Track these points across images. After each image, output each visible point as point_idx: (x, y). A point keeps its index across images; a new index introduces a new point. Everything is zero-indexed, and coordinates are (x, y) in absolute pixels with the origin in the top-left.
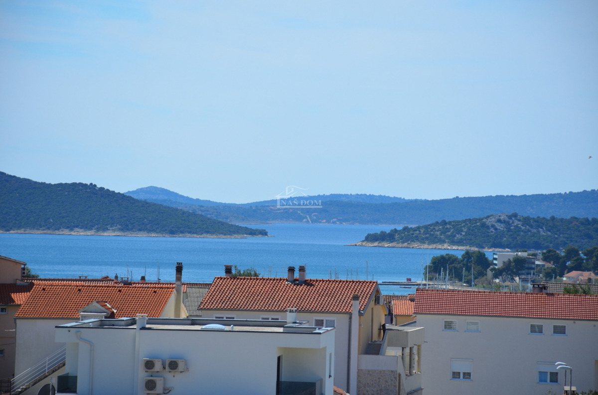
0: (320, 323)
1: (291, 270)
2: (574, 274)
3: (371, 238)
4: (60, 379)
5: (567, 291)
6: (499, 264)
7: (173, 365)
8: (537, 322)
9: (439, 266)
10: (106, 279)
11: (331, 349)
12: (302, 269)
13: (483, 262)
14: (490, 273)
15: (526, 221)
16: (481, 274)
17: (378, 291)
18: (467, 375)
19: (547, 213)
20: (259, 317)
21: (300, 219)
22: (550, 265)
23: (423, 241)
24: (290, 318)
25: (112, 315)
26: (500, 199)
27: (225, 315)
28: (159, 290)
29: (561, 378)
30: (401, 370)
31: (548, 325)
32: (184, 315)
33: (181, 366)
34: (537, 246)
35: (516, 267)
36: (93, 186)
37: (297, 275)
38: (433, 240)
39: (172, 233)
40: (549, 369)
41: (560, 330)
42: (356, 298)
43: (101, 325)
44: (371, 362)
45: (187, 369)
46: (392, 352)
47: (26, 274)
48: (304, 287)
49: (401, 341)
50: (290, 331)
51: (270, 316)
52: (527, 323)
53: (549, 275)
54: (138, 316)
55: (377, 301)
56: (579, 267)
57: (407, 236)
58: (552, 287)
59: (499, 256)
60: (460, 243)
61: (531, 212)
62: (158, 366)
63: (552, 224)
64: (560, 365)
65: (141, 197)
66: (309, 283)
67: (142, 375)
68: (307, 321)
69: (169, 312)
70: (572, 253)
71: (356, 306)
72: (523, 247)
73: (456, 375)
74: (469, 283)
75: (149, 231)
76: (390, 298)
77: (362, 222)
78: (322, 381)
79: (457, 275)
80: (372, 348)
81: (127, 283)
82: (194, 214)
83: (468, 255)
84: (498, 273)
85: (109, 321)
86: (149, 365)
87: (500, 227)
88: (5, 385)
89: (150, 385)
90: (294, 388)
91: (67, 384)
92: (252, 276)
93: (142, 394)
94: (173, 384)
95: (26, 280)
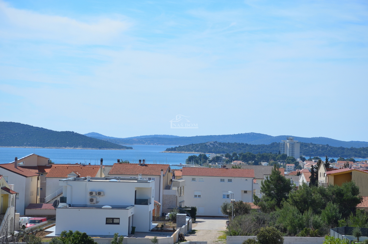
0: (150, 179)
1: (140, 161)
2: (235, 161)
3: (168, 150)
4: (61, 198)
5: (233, 168)
6: (211, 159)
7: (99, 194)
8: (222, 178)
9: (191, 159)
10: (77, 164)
11: (153, 188)
12: (144, 161)
13: (206, 158)
14: (208, 161)
15: (220, 144)
16: (205, 162)
17: (170, 168)
18: (199, 196)
19: (227, 141)
20: (129, 177)
21: (144, 143)
22: (228, 159)
23: (185, 151)
24: (139, 177)
25: (79, 176)
26: (211, 137)
27: (117, 176)
28: (94, 168)
29: (230, 196)
30: (177, 194)
31: (226, 179)
32: (103, 176)
33: (102, 194)
34: (223, 152)
35: (217, 159)
36: (73, 132)
37: (142, 163)
38: (189, 150)
39: (100, 148)
40: (226, 194)
41: (230, 181)
42: (162, 170)
43: (75, 180)
44: (167, 192)
45: (104, 195)
46: (174, 189)
47: (50, 163)
48: (144, 167)
49: (177, 185)
50: (140, 182)
51: (133, 177)
52: (219, 179)
53: (227, 162)
54: (87, 177)
55: (169, 171)
56: (237, 159)
57: (180, 149)
58: (228, 166)
59: (211, 156)
60: (198, 151)
61: (221, 141)
62: (94, 194)
63: (229, 145)
64: (230, 192)
65: (89, 136)
66: (146, 165)
67: (89, 197)
68: (146, 178)
69: (98, 175)
70: (235, 155)
71: (162, 173)
72: (219, 152)
73: (196, 196)
74: (201, 165)
75: (93, 147)
76: (174, 170)
77: (165, 144)
78: (150, 199)
79: (197, 162)
80: (168, 187)
81: (84, 165)
82: (107, 142)
83: (200, 155)
84: (210, 162)
85: (78, 178)
86: (91, 193)
87: (211, 146)
88: (43, 200)
89: (92, 200)
90: (141, 201)
91: (63, 200)
92: (127, 163)
93: (89, 203)
94: (100, 199)
95: (50, 165)
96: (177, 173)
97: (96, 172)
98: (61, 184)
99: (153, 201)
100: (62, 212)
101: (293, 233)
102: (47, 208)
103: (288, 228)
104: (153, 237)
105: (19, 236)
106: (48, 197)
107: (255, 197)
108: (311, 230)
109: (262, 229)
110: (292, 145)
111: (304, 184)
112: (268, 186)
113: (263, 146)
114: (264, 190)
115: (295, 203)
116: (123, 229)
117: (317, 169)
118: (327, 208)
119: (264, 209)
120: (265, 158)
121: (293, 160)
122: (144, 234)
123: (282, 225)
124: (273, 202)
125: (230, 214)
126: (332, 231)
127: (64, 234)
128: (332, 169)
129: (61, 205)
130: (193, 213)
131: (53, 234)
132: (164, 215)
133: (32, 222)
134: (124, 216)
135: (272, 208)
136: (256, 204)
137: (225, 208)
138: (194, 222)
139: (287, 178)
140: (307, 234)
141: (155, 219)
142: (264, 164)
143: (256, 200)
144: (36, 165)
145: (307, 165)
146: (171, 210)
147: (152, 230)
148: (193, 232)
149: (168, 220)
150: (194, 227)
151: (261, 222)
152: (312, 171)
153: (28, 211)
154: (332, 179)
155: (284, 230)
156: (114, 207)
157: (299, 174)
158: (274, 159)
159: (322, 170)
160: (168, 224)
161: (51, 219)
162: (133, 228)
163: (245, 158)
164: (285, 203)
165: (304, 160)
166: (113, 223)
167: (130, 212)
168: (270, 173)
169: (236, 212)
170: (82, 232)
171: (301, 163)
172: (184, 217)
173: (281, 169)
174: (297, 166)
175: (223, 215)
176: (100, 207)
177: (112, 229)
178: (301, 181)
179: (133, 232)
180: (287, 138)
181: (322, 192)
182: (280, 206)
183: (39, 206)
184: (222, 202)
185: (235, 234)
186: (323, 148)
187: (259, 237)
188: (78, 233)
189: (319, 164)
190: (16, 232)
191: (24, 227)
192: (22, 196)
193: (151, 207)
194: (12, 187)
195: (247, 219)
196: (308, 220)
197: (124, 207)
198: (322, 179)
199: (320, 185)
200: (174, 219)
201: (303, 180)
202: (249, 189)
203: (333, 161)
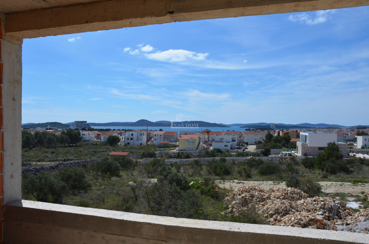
0: (236, 135)
3: (240, 127)
7: (223, 139)
9: (246, 130)
11: (237, 137)
18: (249, 139)
20: (230, 135)
21: (234, 126)
24: (233, 135)
26: (252, 124)
27: (227, 134)
30: (243, 139)
31: (256, 135)
32: (224, 134)
35: (253, 130)
36: (215, 123)
37: (233, 131)
38: (246, 127)
39: (222, 127)
44: (240, 138)
46: (242, 137)
47: (210, 131)
49: (243, 136)
52: (254, 135)
53: (256, 130)
54: (219, 135)
55: (241, 133)
56: (258, 130)
57: (243, 127)
58: (256, 131)
59: (251, 129)
61: (254, 125)
63: (256, 126)
64: (257, 138)
65: (220, 124)
67: (220, 140)
70: (258, 128)
71: (239, 134)
74: (249, 131)
81: (219, 132)
82: (224, 126)
85: (217, 135)
86: (221, 139)
88: (209, 140)
89: (221, 140)
90: (233, 141)
91: (214, 140)
92: (229, 131)
93: (220, 141)
94: (223, 140)
95: (210, 132)
96: (243, 133)
97: (221, 133)
98: (213, 136)
99: (236, 141)
100: (213, 143)
101: (273, 148)
102: (210, 142)
103: (272, 147)
104: (237, 150)
105: (203, 149)
106: (210, 140)
107: (264, 139)
108: (278, 147)
109: (265, 147)
110: (273, 126)
111: (276, 136)
112: (267, 136)
113: (265, 126)
114: (266, 137)
115: (274, 141)
116: (229, 148)
117: (280, 132)
118: (282, 142)
119: (266, 142)
120: (266, 129)
121: (273, 130)
122: (234, 149)
123: (270, 146)
124: (268, 140)
125: (257, 144)
126: (283, 148)
127: (214, 149)
128: (283, 132)
129: (213, 142)
130: (247, 144)
131: (211, 149)
132: (239, 144)
133: (206, 146)
134: (229, 144)
135: (268, 142)
136: (264, 141)
137: (255, 142)
138: (247, 146)
139: (272, 134)
140: (277, 148)
141: (237, 145)
142: (266, 131)
143: (264, 140)
144: (206, 132)
145: (277, 131)
146: (241, 143)
147: (237, 148)
148: (247, 149)
149: (241, 146)
150: (247, 147)
151: (265, 146)
152: (278, 132)
153: (205, 143)
154: (284, 134)
155: (271, 148)
156: (226, 142)
157: (275, 133)
158: (268, 129)
159: (281, 132)
160: (241, 147)
161: (211, 145)
162: (232, 148)
163: (261, 129)
164: (271, 141)
165: (276, 129)
166: (226, 146)
167: (231, 143)
168: (267, 133)
169: (258, 143)
170: (219, 148)
171: (275, 130)
172: (245, 145)
173: (270, 132)
174: (274, 131)
175: (255, 144)
176: (223, 142)
177: (226, 148)
178: (275, 135)
179: (231, 148)
180: (272, 124)
181: (281, 137)
182: (270, 141)
183: (208, 142)
184: (255, 141)
185: (258, 149)
186: (281, 126)
187: (265, 150)
188: (217, 149)
189: (280, 130)
190: (203, 148)
191: (204, 147)
192: (203, 139)
193: (236, 142)
194: (201, 137)
195: (261, 145)
196: (277, 145)
197: (229, 142)
198: (281, 134)
199: (280, 136)
200: (242, 145)
201: (276, 134)
202: (262, 137)
203: (284, 129)
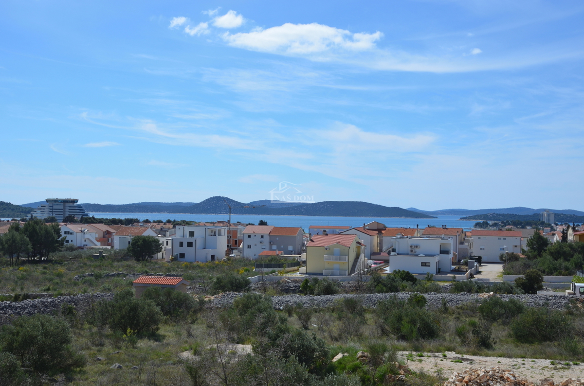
0: (449, 238)
1: (443, 226)
2: (508, 226)
3: (461, 219)
4: (392, 249)
5: (506, 230)
6: (491, 224)
7: (417, 247)
8: (500, 237)
9: (477, 225)
10: (402, 228)
11: (452, 243)
12: (445, 226)
13: (487, 224)
14: (489, 226)
15: (497, 214)
16: (487, 226)
17: (463, 231)
18: (483, 249)
19: (502, 213)
20: (436, 236)
21: (445, 214)
22: (503, 224)
23: (473, 219)
24: (443, 236)
25: (403, 236)
26: (491, 210)
27: (428, 236)
28: (413, 231)
29: (505, 249)
30: (468, 248)
31: (502, 238)
32: (419, 236)
33: (418, 247)
34: (500, 220)
35: (495, 225)
36: (399, 208)
37: (444, 227)
38: (476, 219)
39: (416, 218)
40: (502, 247)
41: (505, 239)
42: (458, 232)
43: (401, 238)
44: (461, 246)
45: (420, 248)
46: (466, 244)
47: (385, 227)
48: (446, 230)
49: (468, 241)
50: (443, 239)
51: (438, 236)
52: (497, 237)
53: (502, 227)
54: (409, 236)
55: (463, 233)
56: (509, 225)
57: (470, 218)
58: (503, 229)
59: (491, 222)
60: (482, 219)
61: (498, 213)
62: (413, 247)
63: (503, 215)
64: (505, 247)
65: (409, 210)
66: (447, 229)
67: (410, 249)
68: (447, 237)
69: (415, 235)
70: (508, 222)
71: (458, 234)
72: (496, 220)
73: (481, 249)
74: (484, 228)
75: (411, 217)
76: (466, 232)
77: (459, 215)
78: (450, 250)
79: (481, 227)
80: (462, 243)
81: (406, 229)
82: (421, 213)
83: (484, 222)
84: (491, 226)
85: (402, 237)
86: (411, 246)
87: (491, 216)
88: (381, 250)
89: (412, 251)
90: (444, 252)
91: (394, 250)
92: (434, 227)
93: (410, 253)
94: (418, 250)
95: (385, 228)
96: (468, 234)
97: (414, 233)
98: (392, 240)
99: (452, 252)
100: (393, 258)
101: (550, 273)
102: (384, 255)
103: (546, 270)
104: (453, 275)
105: (368, 272)
106: (384, 248)
107: (523, 250)
108: (563, 272)
109: (528, 271)
110: (549, 215)
111: (557, 241)
112: (532, 243)
113: (528, 216)
114: (528, 245)
115: (551, 254)
116: (432, 269)
117: (567, 231)
118: (575, 257)
119: (529, 257)
120: (530, 224)
121: (549, 225)
122: (447, 273)
123: (542, 268)
124: (536, 253)
125: (505, 261)
126: (578, 273)
127: (395, 271)
128: (577, 231)
129: (392, 253)
130: (479, 260)
131: (388, 272)
132: (459, 261)
133: (375, 263)
134: (433, 261)
135: (535, 257)
136: (523, 254)
137: (501, 257)
138: (480, 266)
139: (545, 237)
140: (560, 274)
141: (453, 264)
142: (528, 227)
143: (524, 252)
144: (376, 228)
145: (560, 228)
146: (464, 257)
147: (452, 271)
148: (480, 272)
149: (463, 264)
150: (480, 269)
151: (527, 266)
152: (563, 232)
153: (372, 257)
154: (578, 238)
155: (544, 272)
156: (426, 256)
157: (554, 234)
158: (536, 224)
159: (570, 231)
160: (462, 267)
161: (387, 262)
162: (439, 269)
163: (515, 224)
164: (544, 254)
165: (557, 225)
166: (426, 266)
167: (437, 259)
168: (533, 234)
169: (509, 259)
170: (406, 271)
171: (555, 227)
172: (474, 263)
173: (541, 231)
174: (552, 229)
175: (500, 261)
176: (417, 255)
177: (425, 270)
178: (555, 239)
179: (439, 271)
180: (545, 210)
181: (570, 246)
182: (540, 256)
183: (379, 254)
184: (499, 253)
185: (509, 274)
186: (571, 216)
187: (526, 276)
188: (404, 271)
189: (568, 228)
190: (366, 270)
191: (370, 267)
192: (368, 248)
193: (451, 256)
194: (362, 242)
195: (517, 264)
196: (560, 264)
197: (433, 256)
198: (571, 237)
199: (569, 242)
200: (466, 264)
201: (557, 238)
202: (518, 244)
203: (578, 225)
